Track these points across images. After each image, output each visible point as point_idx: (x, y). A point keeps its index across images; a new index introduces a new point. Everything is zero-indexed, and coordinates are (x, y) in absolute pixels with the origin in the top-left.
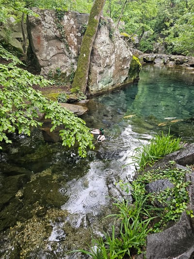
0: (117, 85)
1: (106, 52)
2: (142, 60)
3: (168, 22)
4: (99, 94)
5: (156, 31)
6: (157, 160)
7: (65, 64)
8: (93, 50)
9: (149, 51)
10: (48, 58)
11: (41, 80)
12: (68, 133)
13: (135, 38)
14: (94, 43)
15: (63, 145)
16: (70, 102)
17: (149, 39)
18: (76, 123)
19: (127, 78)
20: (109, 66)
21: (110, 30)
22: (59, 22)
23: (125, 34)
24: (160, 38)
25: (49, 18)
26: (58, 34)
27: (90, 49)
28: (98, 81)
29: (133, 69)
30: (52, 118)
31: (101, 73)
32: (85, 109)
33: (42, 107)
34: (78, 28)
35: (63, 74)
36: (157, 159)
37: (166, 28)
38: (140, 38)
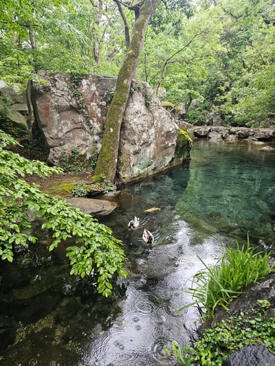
0: (160, 168)
1: (142, 125)
2: (192, 135)
3: (223, 85)
4: (134, 182)
5: (208, 98)
6: (235, 297)
7: (84, 143)
8: (123, 123)
9: (201, 123)
10: (60, 135)
11: (39, 167)
12: (81, 251)
13: (181, 108)
14: (124, 114)
15: (71, 273)
16: (91, 195)
17: (199, 108)
18: (94, 233)
19: (173, 159)
20: (146, 144)
21: (146, 97)
22: (75, 88)
23: (167, 103)
24: (213, 106)
25: (61, 84)
26: (74, 103)
27: (120, 121)
28: (132, 164)
29: (181, 146)
30: (54, 227)
31: (136, 153)
32: (114, 205)
33: (38, 209)
34: (102, 95)
35: (82, 156)
36: (235, 294)
37: (221, 93)
38: (187, 107)
